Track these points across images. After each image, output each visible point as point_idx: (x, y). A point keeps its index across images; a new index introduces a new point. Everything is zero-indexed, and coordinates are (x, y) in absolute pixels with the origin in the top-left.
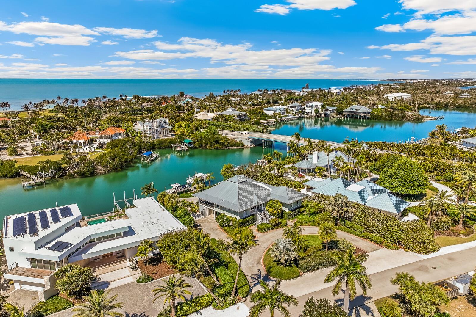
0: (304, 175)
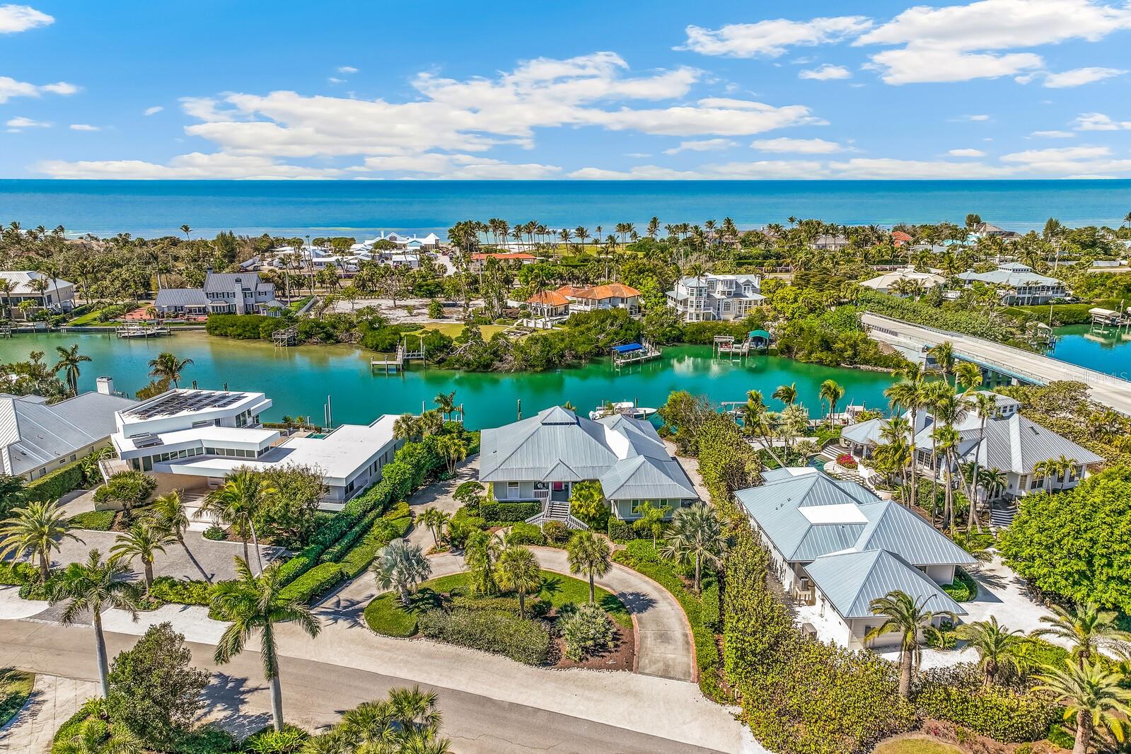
0: (857, 459)
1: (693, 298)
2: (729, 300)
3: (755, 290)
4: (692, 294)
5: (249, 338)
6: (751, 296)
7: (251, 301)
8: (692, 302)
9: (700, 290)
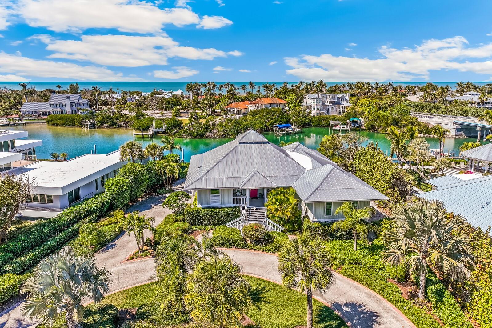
1: (315, 105)
2: (334, 106)
3: (347, 101)
4: (314, 103)
5: (69, 126)
6: (345, 104)
7: (75, 109)
8: (314, 107)
9: (318, 100)
